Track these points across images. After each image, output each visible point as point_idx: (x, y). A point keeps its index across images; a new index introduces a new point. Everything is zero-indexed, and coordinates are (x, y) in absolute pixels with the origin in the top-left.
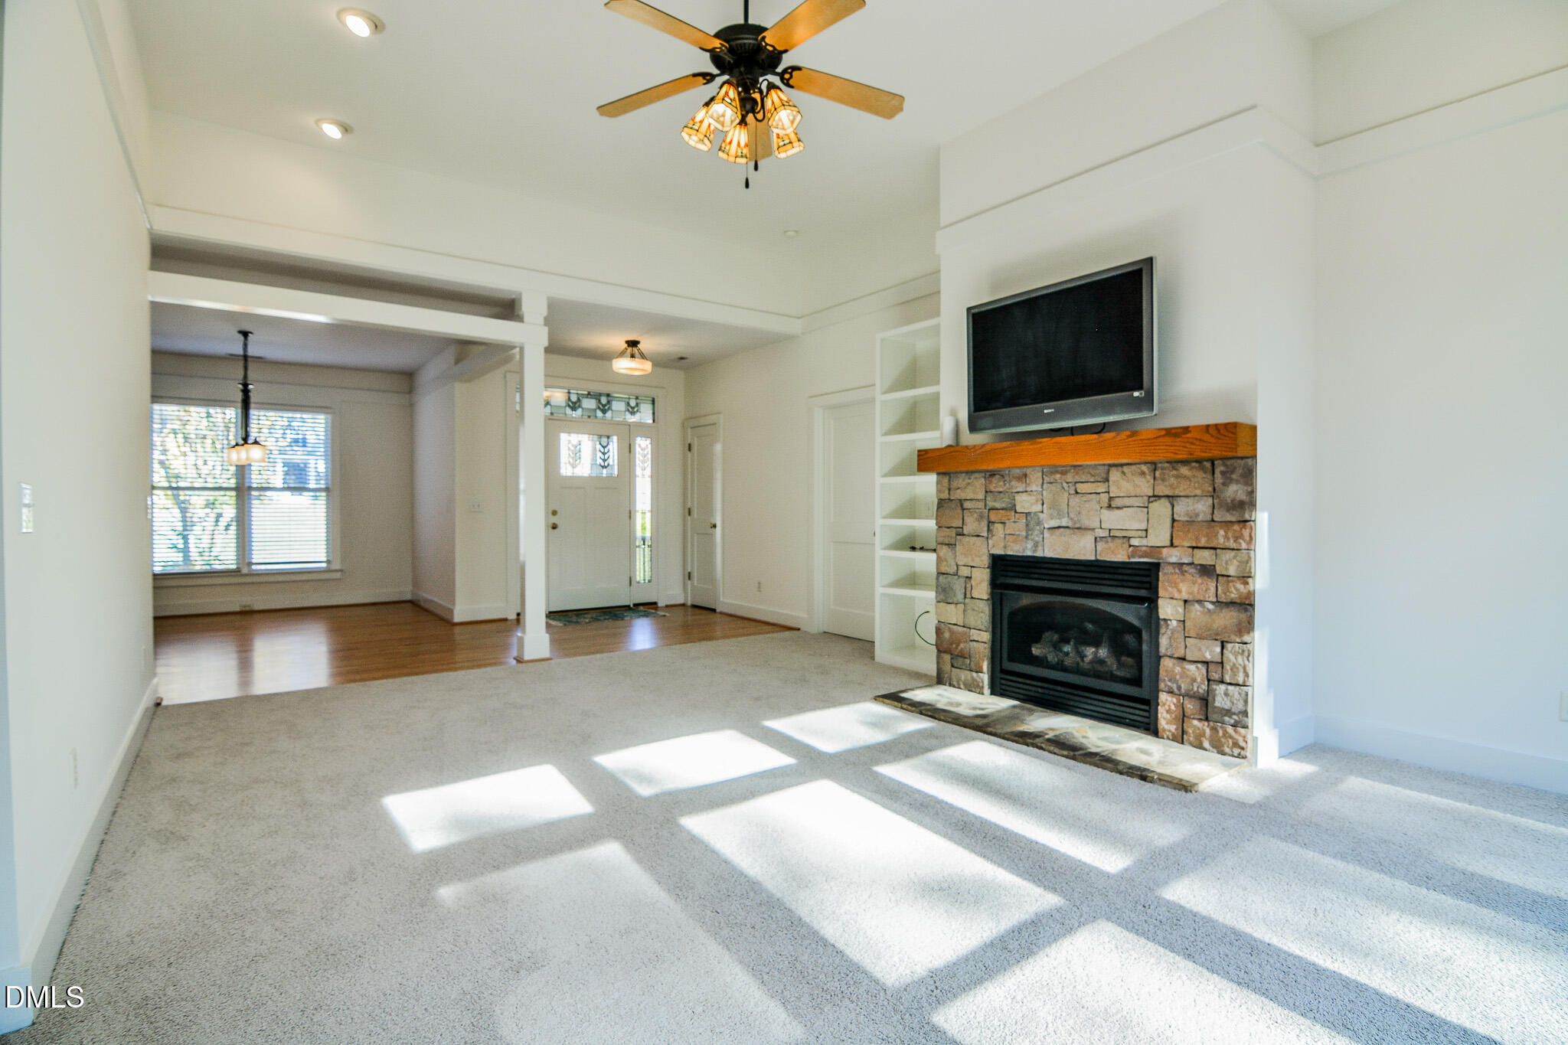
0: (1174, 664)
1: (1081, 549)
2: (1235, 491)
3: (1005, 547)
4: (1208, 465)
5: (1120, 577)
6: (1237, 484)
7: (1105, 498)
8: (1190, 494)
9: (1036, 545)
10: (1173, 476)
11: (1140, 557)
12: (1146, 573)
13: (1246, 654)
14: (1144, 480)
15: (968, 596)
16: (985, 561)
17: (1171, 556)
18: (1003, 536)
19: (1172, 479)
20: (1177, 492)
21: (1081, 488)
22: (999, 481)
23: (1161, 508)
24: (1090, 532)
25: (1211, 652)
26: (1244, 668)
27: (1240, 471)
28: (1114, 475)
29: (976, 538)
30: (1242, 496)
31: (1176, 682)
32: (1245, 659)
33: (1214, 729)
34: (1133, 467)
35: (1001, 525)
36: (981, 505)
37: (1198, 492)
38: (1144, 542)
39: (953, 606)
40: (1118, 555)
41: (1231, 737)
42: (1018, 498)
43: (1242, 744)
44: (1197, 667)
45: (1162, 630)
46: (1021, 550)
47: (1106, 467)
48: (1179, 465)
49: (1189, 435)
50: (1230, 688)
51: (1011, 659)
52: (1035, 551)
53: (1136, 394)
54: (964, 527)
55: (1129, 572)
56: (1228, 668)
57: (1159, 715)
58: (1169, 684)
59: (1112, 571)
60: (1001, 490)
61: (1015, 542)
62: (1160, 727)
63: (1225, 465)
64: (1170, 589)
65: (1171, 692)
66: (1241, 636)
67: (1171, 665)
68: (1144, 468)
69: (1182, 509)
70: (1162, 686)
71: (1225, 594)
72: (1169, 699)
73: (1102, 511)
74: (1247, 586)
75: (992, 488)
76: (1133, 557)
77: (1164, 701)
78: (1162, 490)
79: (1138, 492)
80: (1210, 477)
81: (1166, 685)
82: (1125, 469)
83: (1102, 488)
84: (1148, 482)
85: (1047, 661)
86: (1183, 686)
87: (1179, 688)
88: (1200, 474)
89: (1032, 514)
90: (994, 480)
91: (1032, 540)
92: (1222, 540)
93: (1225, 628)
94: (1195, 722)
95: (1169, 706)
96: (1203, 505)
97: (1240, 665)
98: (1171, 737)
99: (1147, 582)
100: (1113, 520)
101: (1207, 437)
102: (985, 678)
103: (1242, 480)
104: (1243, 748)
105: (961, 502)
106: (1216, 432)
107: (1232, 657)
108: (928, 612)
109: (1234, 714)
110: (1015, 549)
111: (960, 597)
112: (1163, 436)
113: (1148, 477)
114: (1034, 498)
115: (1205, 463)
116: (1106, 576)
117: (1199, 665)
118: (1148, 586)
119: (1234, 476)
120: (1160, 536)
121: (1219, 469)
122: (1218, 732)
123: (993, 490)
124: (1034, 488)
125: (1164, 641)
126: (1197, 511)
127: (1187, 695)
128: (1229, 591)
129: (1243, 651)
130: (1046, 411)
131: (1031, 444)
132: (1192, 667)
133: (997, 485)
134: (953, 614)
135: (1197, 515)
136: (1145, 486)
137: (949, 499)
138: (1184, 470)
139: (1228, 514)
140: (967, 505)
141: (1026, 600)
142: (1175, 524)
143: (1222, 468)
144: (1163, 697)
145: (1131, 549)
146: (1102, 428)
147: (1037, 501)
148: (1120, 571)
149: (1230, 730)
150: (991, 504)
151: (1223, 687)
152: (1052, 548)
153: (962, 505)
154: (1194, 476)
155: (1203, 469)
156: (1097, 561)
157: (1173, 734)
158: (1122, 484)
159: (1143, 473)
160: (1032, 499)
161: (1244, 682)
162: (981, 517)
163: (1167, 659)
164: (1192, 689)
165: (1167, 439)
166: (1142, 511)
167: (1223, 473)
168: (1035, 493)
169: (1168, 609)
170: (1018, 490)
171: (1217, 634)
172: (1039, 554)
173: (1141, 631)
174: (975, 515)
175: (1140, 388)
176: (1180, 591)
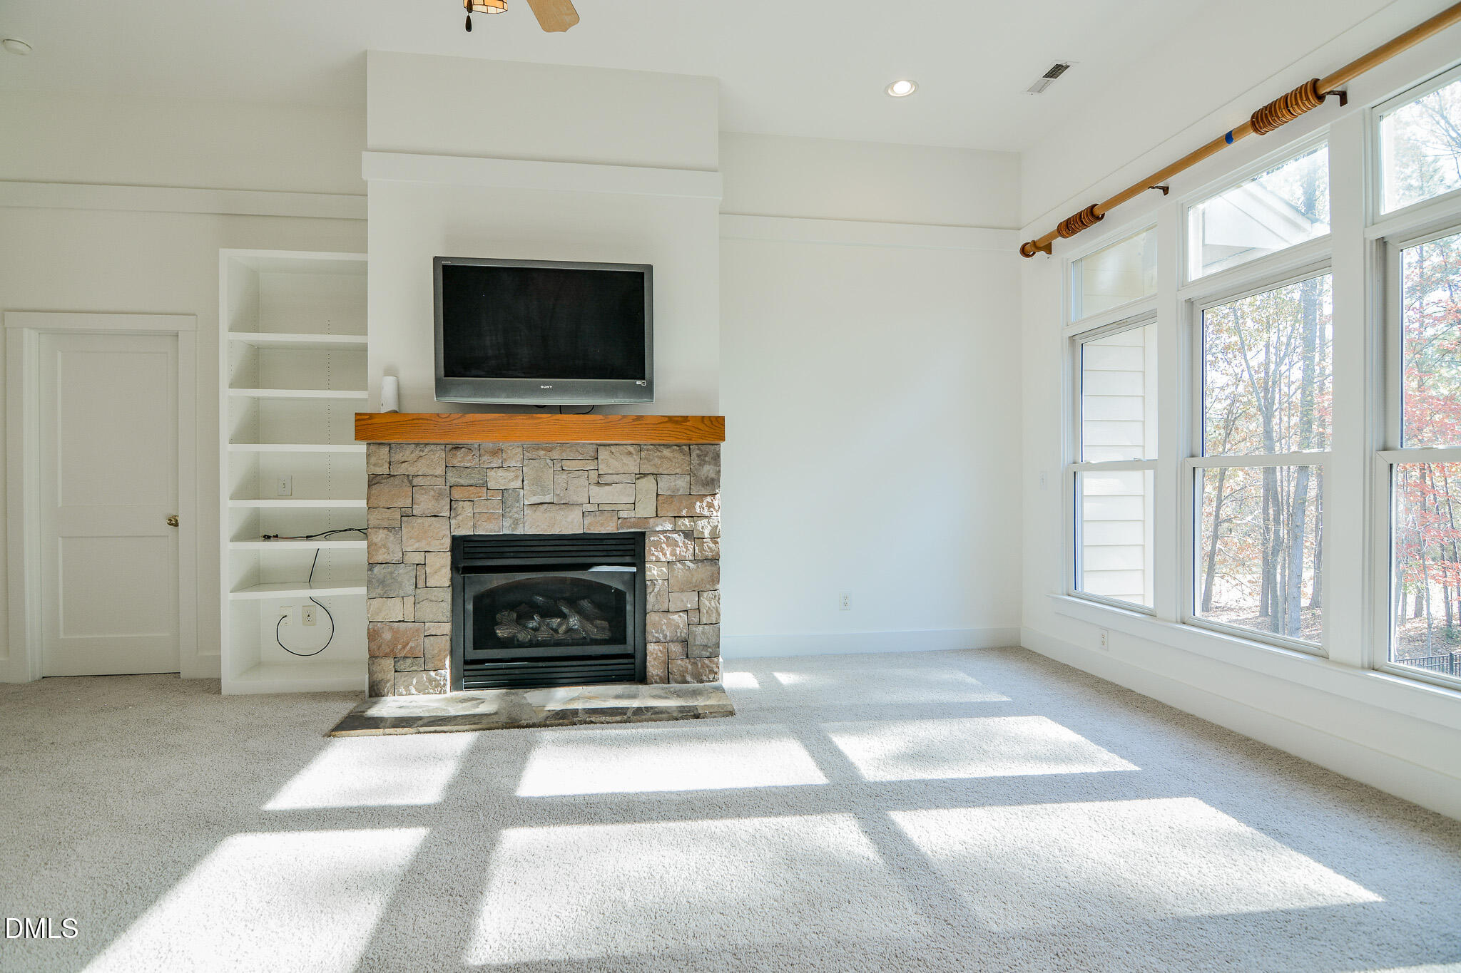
0: (660, 617)
1: (570, 523)
2: (708, 470)
3: (474, 526)
4: (686, 448)
5: (605, 548)
6: (709, 465)
7: (593, 475)
8: (672, 472)
9: (516, 522)
10: (657, 456)
11: (628, 528)
12: (631, 541)
13: (717, 598)
14: (631, 459)
15: (421, 584)
16: (447, 543)
17: (657, 525)
18: (471, 515)
19: (656, 459)
20: (661, 471)
21: (567, 465)
22: (466, 455)
23: (647, 484)
24: (578, 507)
25: (690, 601)
26: (717, 611)
27: (711, 455)
28: (603, 454)
29: (433, 518)
30: (712, 475)
31: (662, 631)
32: (717, 603)
33: (695, 664)
34: (621, 447)
35: (469, 503)
36: (440, 481)
37: (678, 471)
38: (632, 514)
39: (398, 600)
40: (609, 527)
41: (708, 667)
42: (491, 473)
43: (716, 670)
44: (680, 616)
45: (649, 590)
46: (497, 529)
47: (595, 446)
48: (662, 447)
49: (688, 424)
50: (706, 627)
51: (476, 647)
52: (515, 529)
53: (638, 383)
54: (414, 507)
55: (614, 542)
56: (705, 611)
57: (648, 664)
58: (656, 635)
59: (597, 542)
60: (468, 465)
61: (489, 520)
62: (649, 674)
63: (699, 449)
64: (656, 553)
65: (658, 642)
66: (714, 585)
67: (657, 618)
68: (631, 449)
69: (665, 485)
70: (649, 638)
71: (701, 552)
72: (656, 648)
73: (591, 487)
74: (717, 545)
75: (456, 462)
76: (622, 528)
77: (652, 650)
78: (647, 468)
79: (626, 469)
80: (688, 458)
81: (654, 636)
82: (613, 449)
83: (591, 465)
84: (635, 461)
85: (518, 640)
86: (668, 634)
87: (665, 637)
88: (680, 456)
89: (510, 491)
90: (460, 454)
91: (510, 517)
92: (698, 510)
93: (702, 580)
94: (679, 662)
95: (656, 654)
96: (683, 482)
97: (714, 608)
98: (658, 681)
99: (632, 550)
100: (602, 495)
101: (701, 426)
102: (447, 673)
103: (713, 462)
104: (716, 673)
105: (409, 478)
106: (710, 422)
107: (707, 603)
108: (286, 616)
109: (709, 647)
110: (487, 528)
111: (409, 588)
112: (666, 422)
113: (635, 456)
114: (512, 474)
115: (684, 447)
116: (592, 548)
117: (681, 614)
118: (632, 553)
119: (707, 459)
120: (646, 509)
121: (695, 453)
122: (697, 666)
123: (458, 465)
124: (512, 463)
125: (651, 599)
126: (678, 487)
127: (672, 641)
128: (704, 550)
129: (715, 596)
130: (542, 387)
131: (529, 419)
132: (675, 617)
133: (459, 459)
134: (395, 610)
135: (678, 490)
136: (632, 465)
137: (390, 476)
138: (666, 452)
139: (703, 489)
140: (416, 481)
141: (497, 580)
142: (659, 498)
143: (698, 452)
144: (651, 647)
145: (620, 521)
146: (591, 409)
147: (517, 477)
148: (604, 542)
149: (707, 661)
150: (452, 479)
151: (700, 628)
152: (535, 524)
153: (411, 482)
154: (675, 458)
155: (682, 451)
156: (584, 534)
157: (660, 678)
158: (610, 462)
159: (630, 453)
160: (511, 475)
161: (716, 621)
162: (441, 494)
163: (653, 614)
164: (676, 635)
165: (669, 425)
166: (630, 487)
167: (699, 456)
168: (514, 469)
169: (653, 571)
170: (492, 465)
171: (696, 586)
172: (519, 531)
173: (626, 593)
174: (432, 493)
175: (643, 378)
176: (665, 555)
